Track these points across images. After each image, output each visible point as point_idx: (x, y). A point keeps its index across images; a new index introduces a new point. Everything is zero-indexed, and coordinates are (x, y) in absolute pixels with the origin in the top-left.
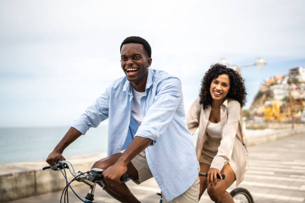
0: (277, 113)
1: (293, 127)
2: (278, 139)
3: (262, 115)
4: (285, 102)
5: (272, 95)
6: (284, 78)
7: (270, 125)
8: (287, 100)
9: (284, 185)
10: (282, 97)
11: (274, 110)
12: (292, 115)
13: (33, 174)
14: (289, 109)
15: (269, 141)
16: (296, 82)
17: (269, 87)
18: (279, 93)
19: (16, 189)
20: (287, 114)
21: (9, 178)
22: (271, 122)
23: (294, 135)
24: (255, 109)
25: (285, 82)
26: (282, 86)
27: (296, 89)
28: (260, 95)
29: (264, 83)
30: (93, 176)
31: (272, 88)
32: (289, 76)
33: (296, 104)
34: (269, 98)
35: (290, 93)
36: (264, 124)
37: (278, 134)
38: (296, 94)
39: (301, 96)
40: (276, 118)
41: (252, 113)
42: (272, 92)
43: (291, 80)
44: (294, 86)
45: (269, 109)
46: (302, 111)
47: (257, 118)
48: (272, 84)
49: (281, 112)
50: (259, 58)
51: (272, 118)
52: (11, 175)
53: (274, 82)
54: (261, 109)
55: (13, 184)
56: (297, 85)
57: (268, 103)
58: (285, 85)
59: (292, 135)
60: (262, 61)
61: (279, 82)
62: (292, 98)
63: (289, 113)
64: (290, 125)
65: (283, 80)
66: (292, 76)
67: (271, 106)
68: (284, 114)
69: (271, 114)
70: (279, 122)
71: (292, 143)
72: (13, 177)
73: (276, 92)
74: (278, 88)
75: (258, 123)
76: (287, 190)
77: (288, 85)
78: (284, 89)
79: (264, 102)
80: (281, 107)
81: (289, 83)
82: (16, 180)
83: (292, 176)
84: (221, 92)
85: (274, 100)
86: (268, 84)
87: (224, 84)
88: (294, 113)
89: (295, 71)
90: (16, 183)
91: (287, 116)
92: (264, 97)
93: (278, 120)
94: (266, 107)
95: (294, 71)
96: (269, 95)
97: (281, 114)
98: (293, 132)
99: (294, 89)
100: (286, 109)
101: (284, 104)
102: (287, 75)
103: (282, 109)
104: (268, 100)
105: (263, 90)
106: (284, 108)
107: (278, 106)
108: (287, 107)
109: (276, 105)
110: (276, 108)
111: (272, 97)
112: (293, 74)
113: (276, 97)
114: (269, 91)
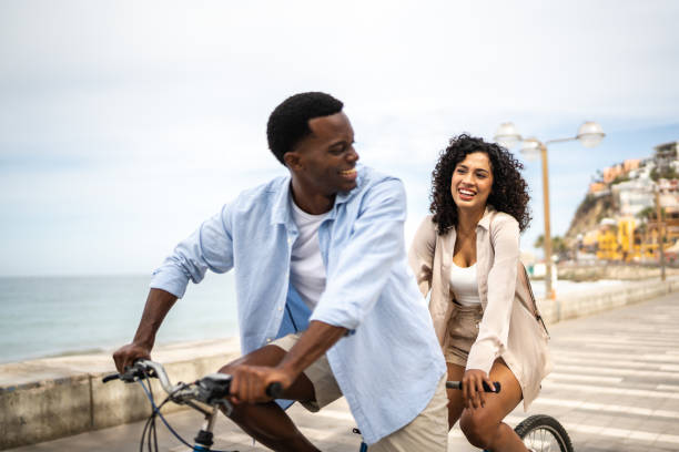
0: (628, 245)
1: (663, 276)
2: (630, 302)
3: (595, 248)
4: (645, 220)
5: (616, 205)
6: (642, 165)
7: (613, 271)
8: (650, 214)
9: (643, 407)
10: (638, 209)
11: (621, 238)
12: (661, 249)
13: (86, 382)
14: (655, 235)
15: (610, 308)
16: (670, 174)
17: (610, 186)
18: (633, 202)
19: (48, 416)
20: (649, 246)
21: (34, 391)
22: (616, 263)
23: (667, 294)
24: (580, 236)
25: (645, 175)
26: (639, 185)
27: (671, 191)
28: (589, 204)
29: (598, 177)
30: (208, 389)
31: (615, 187)
32: (656, 163)
33: (670, 224)
34: (610, 212)
35: (656, 201)
36: (598, 270)
37: (629, 291)
38: (669, 203)
40: (625, 254)
41: (571, 243)
42: (618, 198)
43: (659, 170)
44: (665, 184)
45: (609, 236)
47: (582, 256)
48: (617, 181)
49: (638, 241)
50: (587, 123)
51: (618, 256)
52: (38, 385)
53: (621, 176)
54: (591, 236)
55: (41, 405)
56: (672, 183)
57: (606, 221)
58: (645, 182)
59: (661, 294)
60: (594, 129)
61: (632, 174)
62: (663, 210)
63: (655, 245)
64: (658, 272)
65: (643, 171)
66: (662, 161)
67: (613, 228)
68: (644, 246)
69: (614, 246)
70: (633, 264)
71: (661, 313)
72: (43, 389)
73: (624, 197)
74: (630, 190)
75: (587, 267)
76: (650, 418)
77: (652, 183)
78: (642, 191)
79: (599, 219)
80: (636, 232)
81: (655, 176)
82: (48, 396)
83: (661, 387)
84: (474, 189)
85: (622, 215)
86: (608, 181)
87: (478, 173)
88: (665, 245)
89: (668, 151)
90: (50, 403)
91: (651, 251)
92: (599, 208)
93: (628, 259)
94: (604, 232)
95: (666, 152)
96: (610, 203)
97: (637, 247)
98: (664, 287)
99: (666, 192)
100: (647, 236)
101: (643, 226)
102: (649, 160)
103: (640, 236)
104: (607, 216)
105: (598, 194)
106: (644, 233)
107: (630, 230)
108: (651, 230)
109: (624, 227)
110: (625, 234)
111: (617, 210)
112: (663, 156)
113: (626, 209)
114: (610, 195)
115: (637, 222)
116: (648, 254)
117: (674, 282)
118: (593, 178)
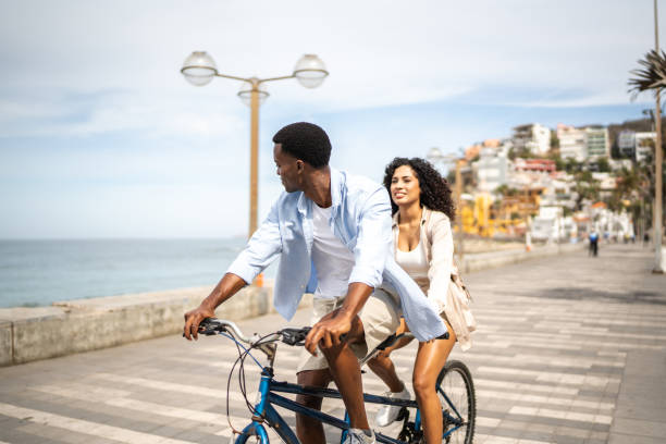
0: (484, 220)
4: (500, 197)
5: (475, 181)
6: (501, 145)
8: (504, 191)
10: (495, 185)
11: (477, 213)
12: (512, 224)
16: (525, 154)
17: (470, 162)
18: (490, 179)
20: (503, 221)
22: (472, 237)
25: (504, 153)
26: (497, 161)
27: (526, 169)
31: (475, 164)
32: (513, 143)
33: (524, 201)
34: (469, 188)
38: (523, 180)
39: (536, 186)
40: (481, 229)
42: (476, 176)
43: (516, 150)
44: (521, 163)
45: (468, 210)
46: (533, 216)
48: (476, 158)
49: (492, 217)
51: (474, 231)
53: (481, 153)
56: (527, 162)
57: (465, 197)
58: (502, 160)
61: (491, 152)
63: (507, 220)
65: (500, 151)
66: (519, 141)
67: (470, 204)
68: (498, 221)
69: (470, 221)
70: (487, 238)
73: (482, 174)
74: (488, 167)
77: (508, 161)
80: (491, 208)
81: (512, 156)
85: (480, 191)
86: (470, 158)
88: (517, 221)
89: (525, 131)
91: (504, 226)
93: (484, 234)
94: (462, 207)
95: (523, 133)
96: (469, 180)
97: (492, 222)
99: (521, 170)
100: (501, 212)
101: (497, 203)
102: (507, 140)
103: (495, 211)
104: (466, 192)
106: (498, 209)
107: (486, 205)
108: (505, 206)
109: (481, 203)
110: (481, 209)
111: (475, 186)
112: (521, 137)
113: (483, 185)
114: (470, 172)
115: (492, 199)
116: (502, 230)
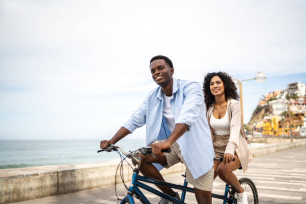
0: (276, 129)
1: (292, 141)
2: (277, 151)
3: (261, 130)
4: (284, 117)
5: (271, 110)
6: (282, 93)
7: (269, 140)
8: (286, 114)
9: (284, 188)
10: (281, 112)
11: (273, 125)
12: (290, 130)
14: (288, 124)
15: (268, 153)
16: (295, 97)
17: (268, 101)
18: (278, 108)
20: (286, 129)
21: (36, 177)
22: (271, 136)
24: (255, 124)
25: (284, 97)
26: (281, 100)
27: (295, 104)
28: (258, 110)
29: (262, 98)
31: (270, 102)
32: (288, 92)
33: (294, 119)
34: (268, 113)
35: (288, 108)
36: (263, 139)
37: (277, 146)
38: (294, 109)
39: (300, 111)
40: (275, 132)
41: (251, 127)
42: (272, 107)
43: (289, 95)
44: (292, 101)
45: (268, 124)
46: (301, 126)
47: (255, 133)
48: (271, 100)
49: (280, 127)
50: (259, 73)
51: (271, 133)
53: (273, 97)
54: (260, 124)
56: (296, 101)
57: (266, 118)
58: (284, 100)
59: (291, 148)
60: (262, 75)
61: (278, 97)
62: (291, 113)
63: (288, 128)
64: (289, 140)
65: (283, 95)
66: (290, 90)
67: (269, 121)
68: (283, 129)
69: (270, 129)
70: (279, 137)
71: (291, 155)
73: (274, 107)
74: (277, 103)
75: (258, 138)
76: (287, 191)
77: (287, 100)
78: (282, 103)
79: (263, 117)
80: (279, 122)
81: (288, 98)
83: (291, 181)
85: (273, 115)
86: (267, 99)
88: (293, 128)
89: (294, 86)
91: (286, 131)
92: (263, 112)
93: (276, 135)
94: (265, 122)
95: (293, 87)
96: (268, 110)
97: (280, 129)
98: (292, 145)
99: (293, 104)
100: (285, 125)
101: (283, 120)
102: (285, 90)
103: (282, 124)
104: (267, 115)
105: (262, 105)
106: (283, 123)
107: (277, 122)
108: (286, 122)
109: (274, 120)
110: (275, 123)
111: (271, 112)
112: (292, 89)
113: (275, 112)
114: (268, 106)
115: (280, 118)
116: (285, 132)
117: (296, 143)
118: (260, 98)
